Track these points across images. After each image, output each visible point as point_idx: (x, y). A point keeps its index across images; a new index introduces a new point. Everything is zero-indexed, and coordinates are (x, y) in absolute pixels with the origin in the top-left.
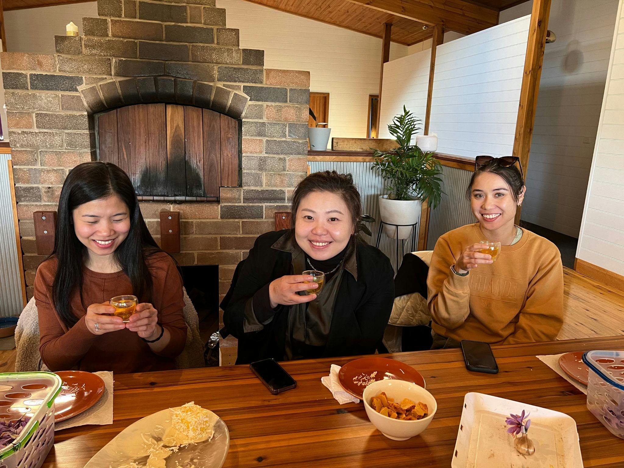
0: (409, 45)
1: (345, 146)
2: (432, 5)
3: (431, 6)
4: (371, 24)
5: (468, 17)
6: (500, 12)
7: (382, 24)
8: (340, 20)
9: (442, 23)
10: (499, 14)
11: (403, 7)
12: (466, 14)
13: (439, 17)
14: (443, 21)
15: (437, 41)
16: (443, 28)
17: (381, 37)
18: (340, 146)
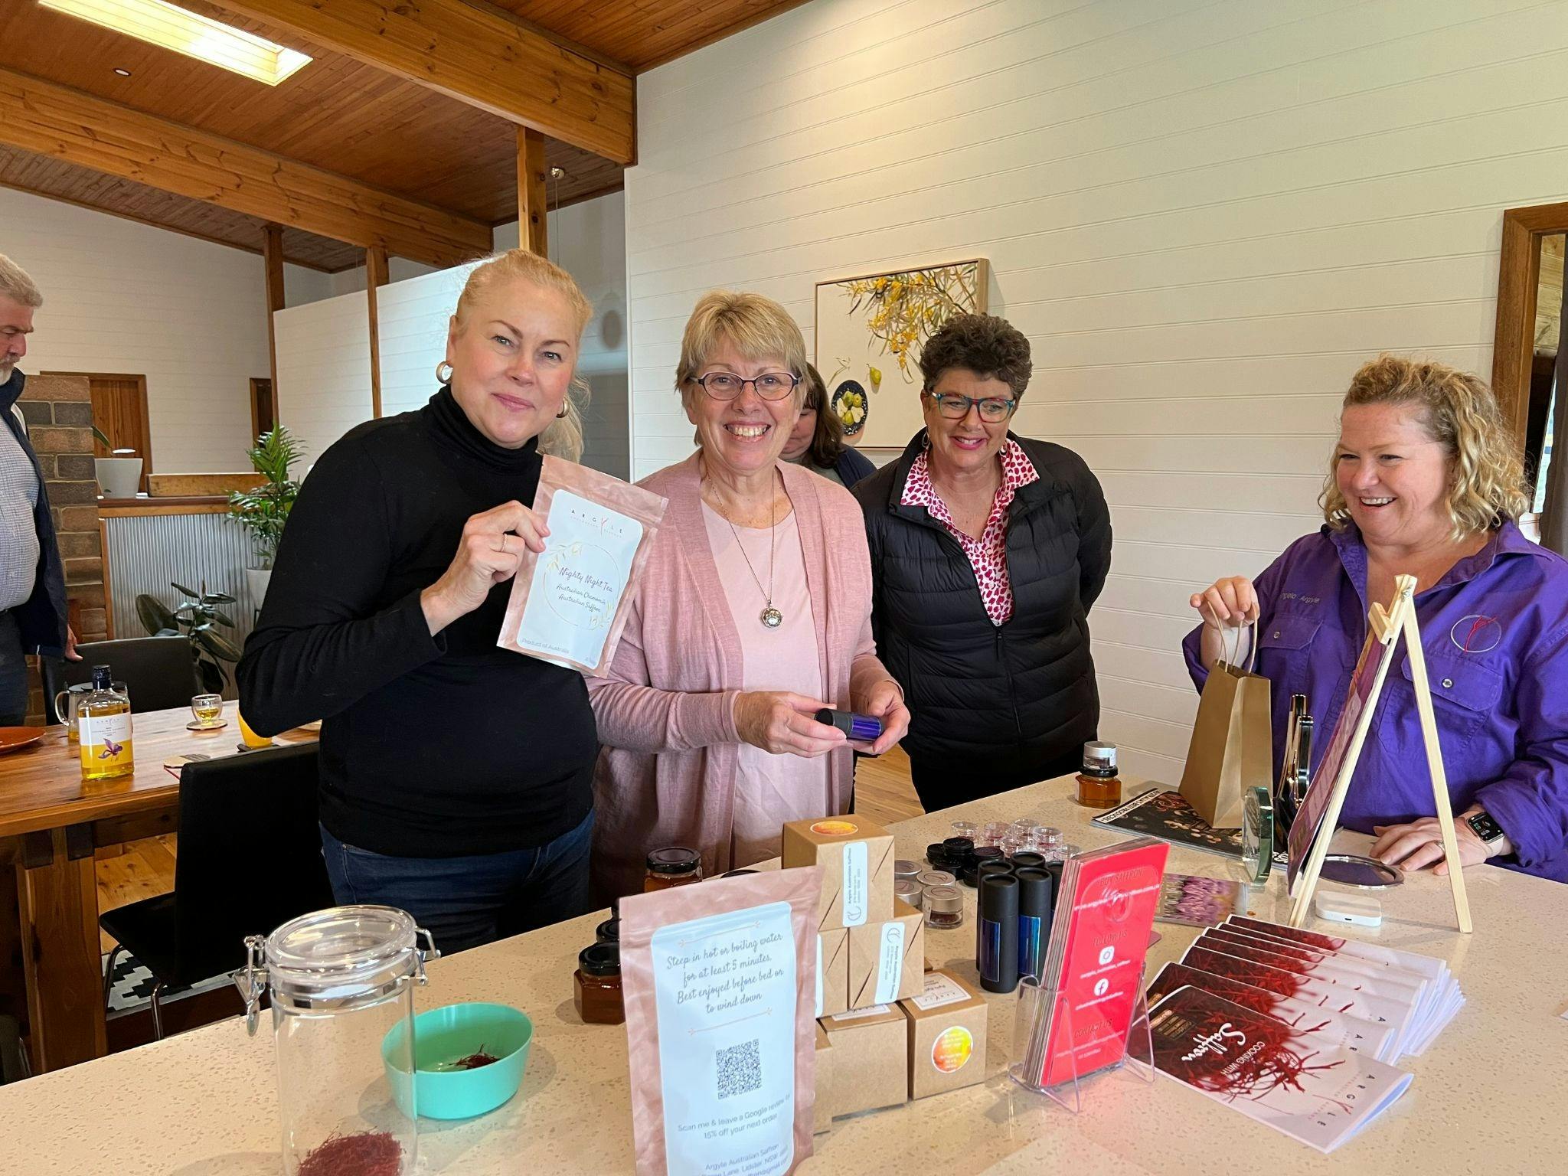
0: (331, 271)
1: (174, 488)
2: (357, 209)
3: (354, 211)
4: (232, 226)
5: (432, 234)
6: (495, 229)
7: (258, 228)
8: (154, 213)
9: (381, 244)
10: (491, 235)
11: (293, 209)
12: (427, 229)
13: (374, 233)
14: (382, 240)
15: (377, 277)
16: (385, 254)
17: (260, 252)
18: (165, 489)
